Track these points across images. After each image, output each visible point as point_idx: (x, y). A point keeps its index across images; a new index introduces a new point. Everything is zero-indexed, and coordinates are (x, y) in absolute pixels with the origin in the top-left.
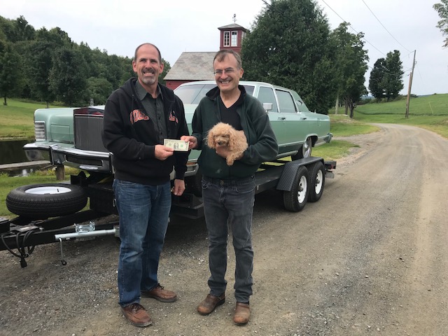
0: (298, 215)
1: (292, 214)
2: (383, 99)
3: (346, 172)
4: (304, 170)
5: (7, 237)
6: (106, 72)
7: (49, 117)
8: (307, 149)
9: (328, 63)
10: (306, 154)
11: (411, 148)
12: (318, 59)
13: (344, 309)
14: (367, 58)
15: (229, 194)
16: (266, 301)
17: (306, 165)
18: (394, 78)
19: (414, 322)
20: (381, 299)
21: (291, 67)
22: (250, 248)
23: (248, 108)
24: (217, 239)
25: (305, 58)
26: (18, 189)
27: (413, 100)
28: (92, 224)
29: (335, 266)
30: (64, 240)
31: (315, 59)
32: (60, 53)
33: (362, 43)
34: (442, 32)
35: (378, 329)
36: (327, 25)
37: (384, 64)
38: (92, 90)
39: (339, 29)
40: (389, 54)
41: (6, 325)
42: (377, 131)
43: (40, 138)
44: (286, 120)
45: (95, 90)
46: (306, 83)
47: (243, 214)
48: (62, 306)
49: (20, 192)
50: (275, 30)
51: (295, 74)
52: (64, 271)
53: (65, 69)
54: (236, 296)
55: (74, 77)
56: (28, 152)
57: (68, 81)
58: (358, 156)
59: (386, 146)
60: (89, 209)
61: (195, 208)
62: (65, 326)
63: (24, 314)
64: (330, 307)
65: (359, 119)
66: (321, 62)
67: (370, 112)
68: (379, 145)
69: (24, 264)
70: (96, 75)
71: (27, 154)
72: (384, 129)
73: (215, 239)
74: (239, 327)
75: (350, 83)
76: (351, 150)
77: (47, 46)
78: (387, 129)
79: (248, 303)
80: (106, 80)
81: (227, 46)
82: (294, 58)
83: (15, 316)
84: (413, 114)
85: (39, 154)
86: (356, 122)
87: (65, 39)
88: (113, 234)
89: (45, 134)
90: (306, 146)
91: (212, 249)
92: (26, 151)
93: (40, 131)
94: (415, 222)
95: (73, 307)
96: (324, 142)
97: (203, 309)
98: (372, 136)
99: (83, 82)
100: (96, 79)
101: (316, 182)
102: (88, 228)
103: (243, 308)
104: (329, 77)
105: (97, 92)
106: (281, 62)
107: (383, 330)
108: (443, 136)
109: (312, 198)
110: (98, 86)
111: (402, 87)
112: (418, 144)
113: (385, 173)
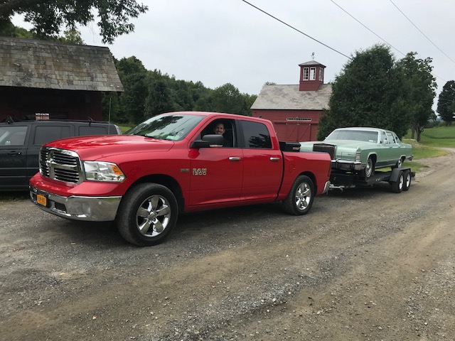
2: (454, 123)
3: (421, 180)
8: (400, 163)
10: (400, 166)
14: (435, 85)
17: (401, 171)
33: (430, 68)
39: (406, 59)
42: (445, 155)
65: (426, 143)
67: (439, 136)
68: (446, 166)
72: (452, 153)
75: (417, 109)
76: (421, 169)
81: (306, 80)
86: (424, 146)
98: (440, 159)
101: (407, 180)
109: (405, 188)
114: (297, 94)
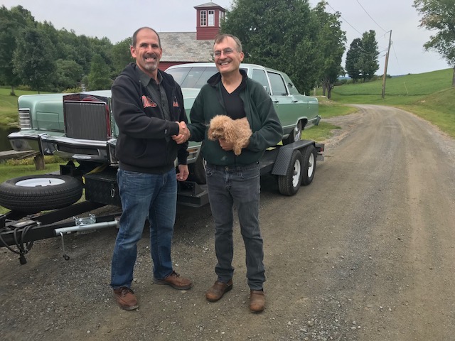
0: (293, 198)
1: (287, 198)
2: (360, 80)
3: (333, 153)
4: (298, 154)
5: (4, 233)
6: (73, 54)
7: (35, 104)
8: (297, 133)
9: (310, 43)
10: (296, 138)
11: (391, 128)
12: (299, 40)
13: (354, 292)
14: (345, 39)
15: (234, 180)
16: (278, 286)
17: (299, 149)
18: (369, 58)
19: (422, 301)
20: (388, 279)
21: (273, 47)
22: (259, 236)
23: (252, 92)
24: (222, 226)
25: (286, 39)
26: (8, 182)
27: (388, 80)
28: (92, 217)
29: (338, 249)
30: (65, 234)
31: (297, 40)
32: (25, 33)
33: (339, 23)
34: (418, 12)
35: (390, 310)
36: (308, 4)
37: (360, 44)
38: (61, 73)
39: (317, 9)
40: (365, 35)
41: (15, 325)
42: (356, 112)
43: (26, 126)
44: (279, 103)
45: (63, 73)
46: (288, 65)
47: (250, 200)
48: (70, 303)
49: (10, 185)
50: (255, 9)
51: (277, 55)
52: (64, 266)
53: (31, 51)
54: (249, 284)
55: (41, 59)
56: (13, 142)
57: (34, 63)
58: (341, 137)
59: (367, 126)
60: (85, 200)
61: (198, 196)
62: (78, 323)
63: (32, 313)
64: (341, 290)
65: (336, 100)
66: (302, 42)
67: (347, 93)
68: (360, 126)
69: (23, 261)
70: (64, 57)
71: (12, 144)
72: (362, 110)
73: (220, 227)
74: (256, 315)
75: (329, 64)
76: (333, 131)
77: (9, 25)
78: (365, 110)
79: (262, 290)
80: (75, 62)
81: (203, 26)
82: (275, 38)
83: (22, 316)
84: (388, 95)
85: (26, 144)
86: (335, 103)
87: (28, 18)
88: (114, 226)
89: (31, 122)
90: (296, 129)
91: (218, 236)
92: (11, 141)
93: (24, 119)
94: (406, 202)
95: (82, 303)
96: (312, 125)
97: (212, 296)
98: (352, 117)
99: (51, 65)
100: (65, 61)
101: (308, 165)
102: (89, 220)
103: (258, 296)
104: (311, 58)
105: (67, 75)
106: (263, 42)
107: (395, 310)
108: (419, 116)
109: (305, 181)
110: (67, 68)
111: (377, 68)
112: (397, 125)
113: (369, 155)
114: (194, 44)
